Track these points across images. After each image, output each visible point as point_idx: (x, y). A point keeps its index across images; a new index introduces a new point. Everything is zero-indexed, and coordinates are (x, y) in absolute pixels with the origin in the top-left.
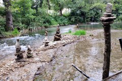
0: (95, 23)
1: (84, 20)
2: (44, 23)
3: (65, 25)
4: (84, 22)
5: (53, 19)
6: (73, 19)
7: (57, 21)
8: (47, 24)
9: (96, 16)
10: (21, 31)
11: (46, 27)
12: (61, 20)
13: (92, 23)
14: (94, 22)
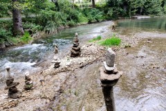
0: (144, 17)
1: (127, 12)
2: (68, 19)
3: (98, 22)
4: (127, 15)
5: (80, 14)
6: (111, 12)
7: (86, 16)
8: (72, 22)
9: (147, 6)
10: (34, 35)
11: (71, 26)
12: (93, 14)
13: (140, 17)
14: (142, 15)
